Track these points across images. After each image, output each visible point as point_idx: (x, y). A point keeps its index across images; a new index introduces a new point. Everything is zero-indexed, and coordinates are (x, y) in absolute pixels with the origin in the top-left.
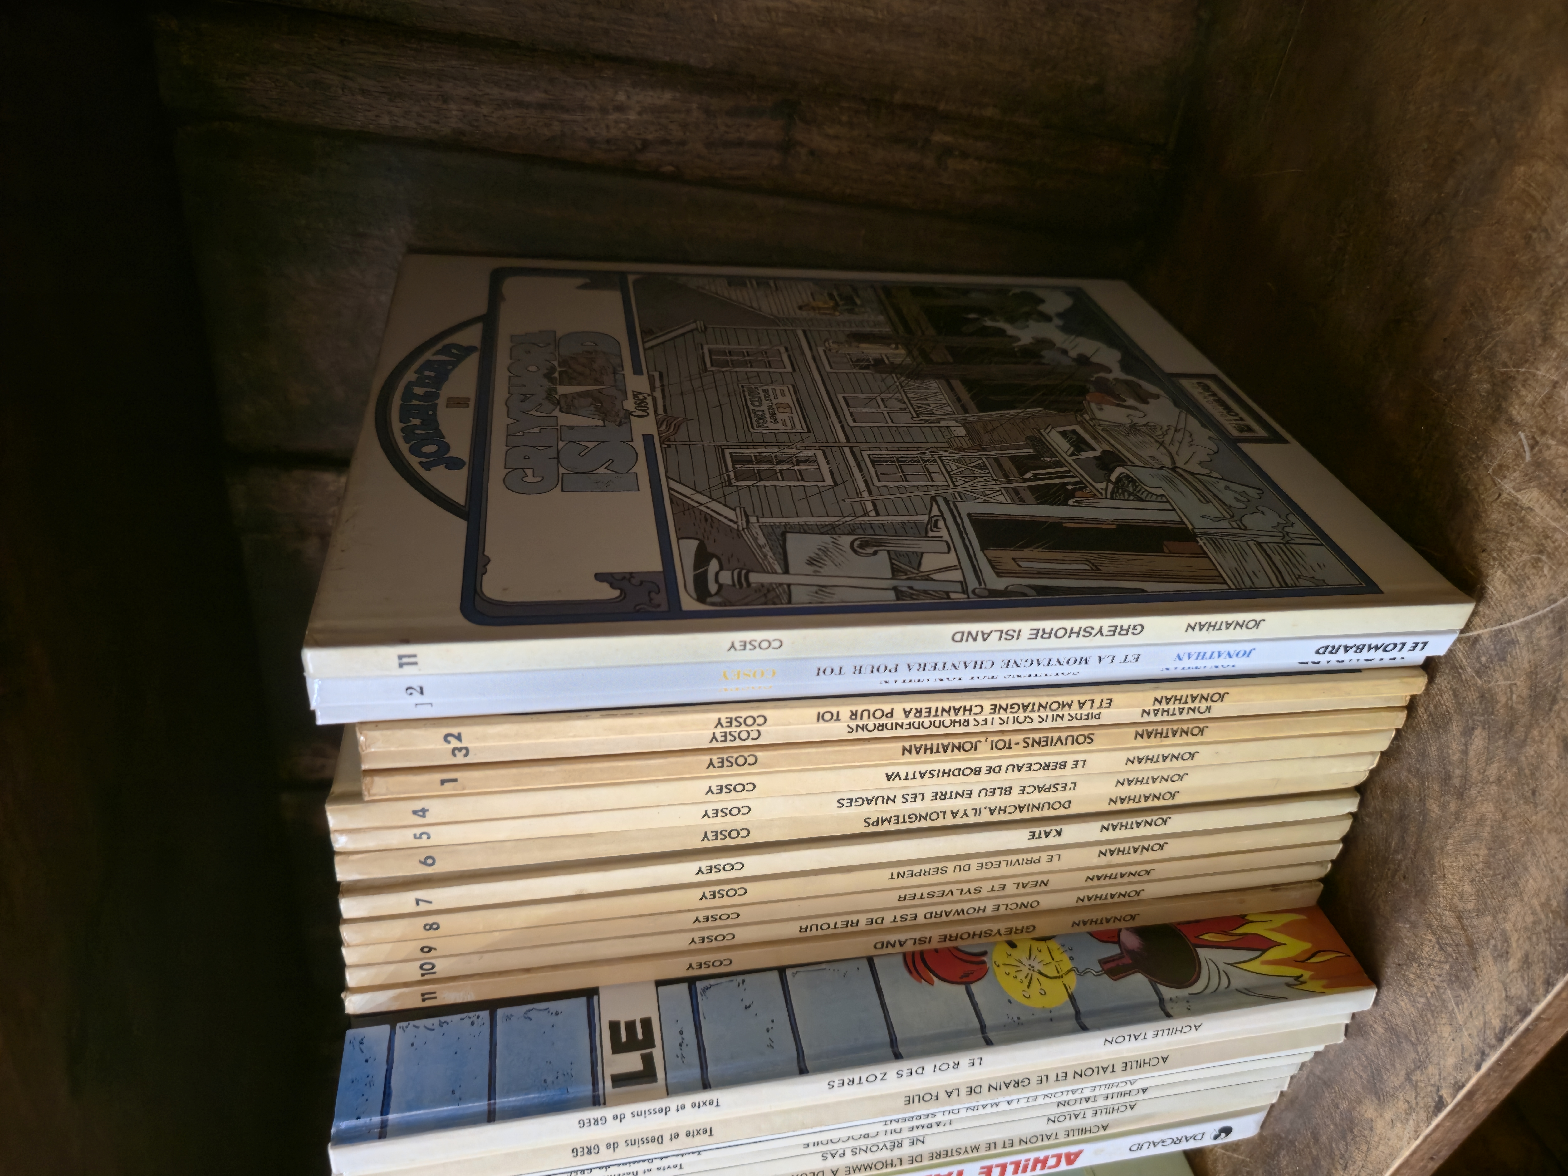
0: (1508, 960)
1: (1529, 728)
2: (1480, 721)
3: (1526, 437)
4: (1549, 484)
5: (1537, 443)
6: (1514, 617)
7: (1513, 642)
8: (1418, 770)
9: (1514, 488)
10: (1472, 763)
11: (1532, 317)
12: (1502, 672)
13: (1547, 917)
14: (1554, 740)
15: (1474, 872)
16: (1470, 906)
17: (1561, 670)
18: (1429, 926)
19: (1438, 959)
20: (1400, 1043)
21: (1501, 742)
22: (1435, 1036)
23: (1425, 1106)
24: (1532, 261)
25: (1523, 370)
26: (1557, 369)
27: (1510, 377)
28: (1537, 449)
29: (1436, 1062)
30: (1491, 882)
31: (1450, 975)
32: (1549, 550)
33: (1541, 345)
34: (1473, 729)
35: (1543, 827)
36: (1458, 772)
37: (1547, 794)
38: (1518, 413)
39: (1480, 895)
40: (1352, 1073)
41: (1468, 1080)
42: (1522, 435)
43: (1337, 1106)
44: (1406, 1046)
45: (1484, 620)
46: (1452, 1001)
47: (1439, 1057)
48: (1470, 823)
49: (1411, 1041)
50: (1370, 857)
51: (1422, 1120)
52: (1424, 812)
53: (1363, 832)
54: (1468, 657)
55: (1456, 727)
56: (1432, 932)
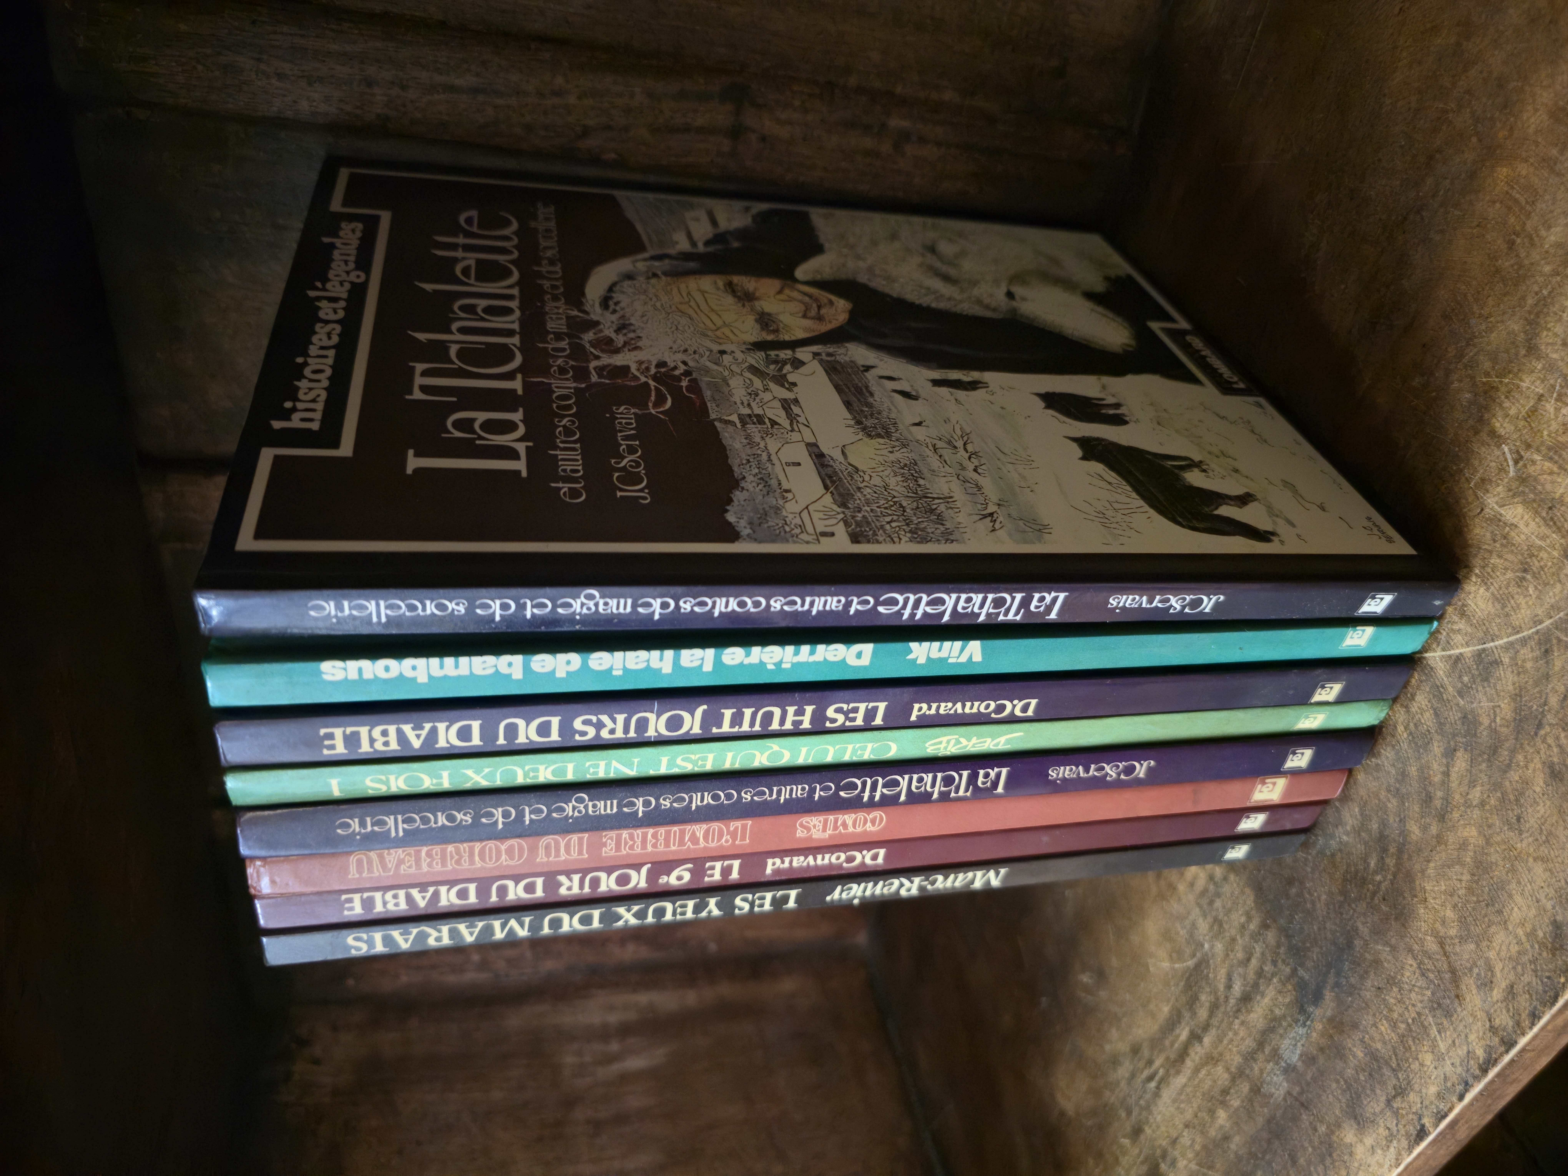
0: (1491, 989)
1: (1513, 752)
2: (1462, 743)
3: (1510, 450)
4: (1534, 501)
5: (1521, 457)
6: (1497, 637)
7: (1497, 663)
8: (1398, 790)
9: (1497, 503)
10: (1454, 785)
11: (1515, 325)
12: (1485, 693)
13: (1532, 947)
14: (1539, 766)
15: (1456, 898)
16: (1453, 932)
17: (1547, 694)
18: (1410, 950)
19: (1419, 984)
20: (1380, 1068)
21: (1484, 765)
22: (1417, 1063)
23: (1407, 1134)
24: (1515, 267)
25: (1507, 380)
26: (1543, 381)
27: (1493, 387)
28: (1521, 463)
29: (1418, 1089)
30: (1474, 909)
32: (1534, 569)
33: (1525, 356)
34: (1455, 750)
35: (1529, 855)
36: (1439, 794)
37: (1532, 821)
38: (1501, 425)
39: (1462, 921)
40: (1330, 1096)
41: (1451, 1109)
42: (1506, 449)
43: (1316, 1130)
44: (1386, 1071)
45: (1466, 638)
46: (1434, 1028)
47: (1421, 1085)
48: (1452, 847)
49: (1391, 1067)
50: (1348, 876)
51: (1404, 1148)
52: (1404, 833)
53: (1340, 850)
54: (1449, 676)
55: (1437, 748)
56: (1413, 956)
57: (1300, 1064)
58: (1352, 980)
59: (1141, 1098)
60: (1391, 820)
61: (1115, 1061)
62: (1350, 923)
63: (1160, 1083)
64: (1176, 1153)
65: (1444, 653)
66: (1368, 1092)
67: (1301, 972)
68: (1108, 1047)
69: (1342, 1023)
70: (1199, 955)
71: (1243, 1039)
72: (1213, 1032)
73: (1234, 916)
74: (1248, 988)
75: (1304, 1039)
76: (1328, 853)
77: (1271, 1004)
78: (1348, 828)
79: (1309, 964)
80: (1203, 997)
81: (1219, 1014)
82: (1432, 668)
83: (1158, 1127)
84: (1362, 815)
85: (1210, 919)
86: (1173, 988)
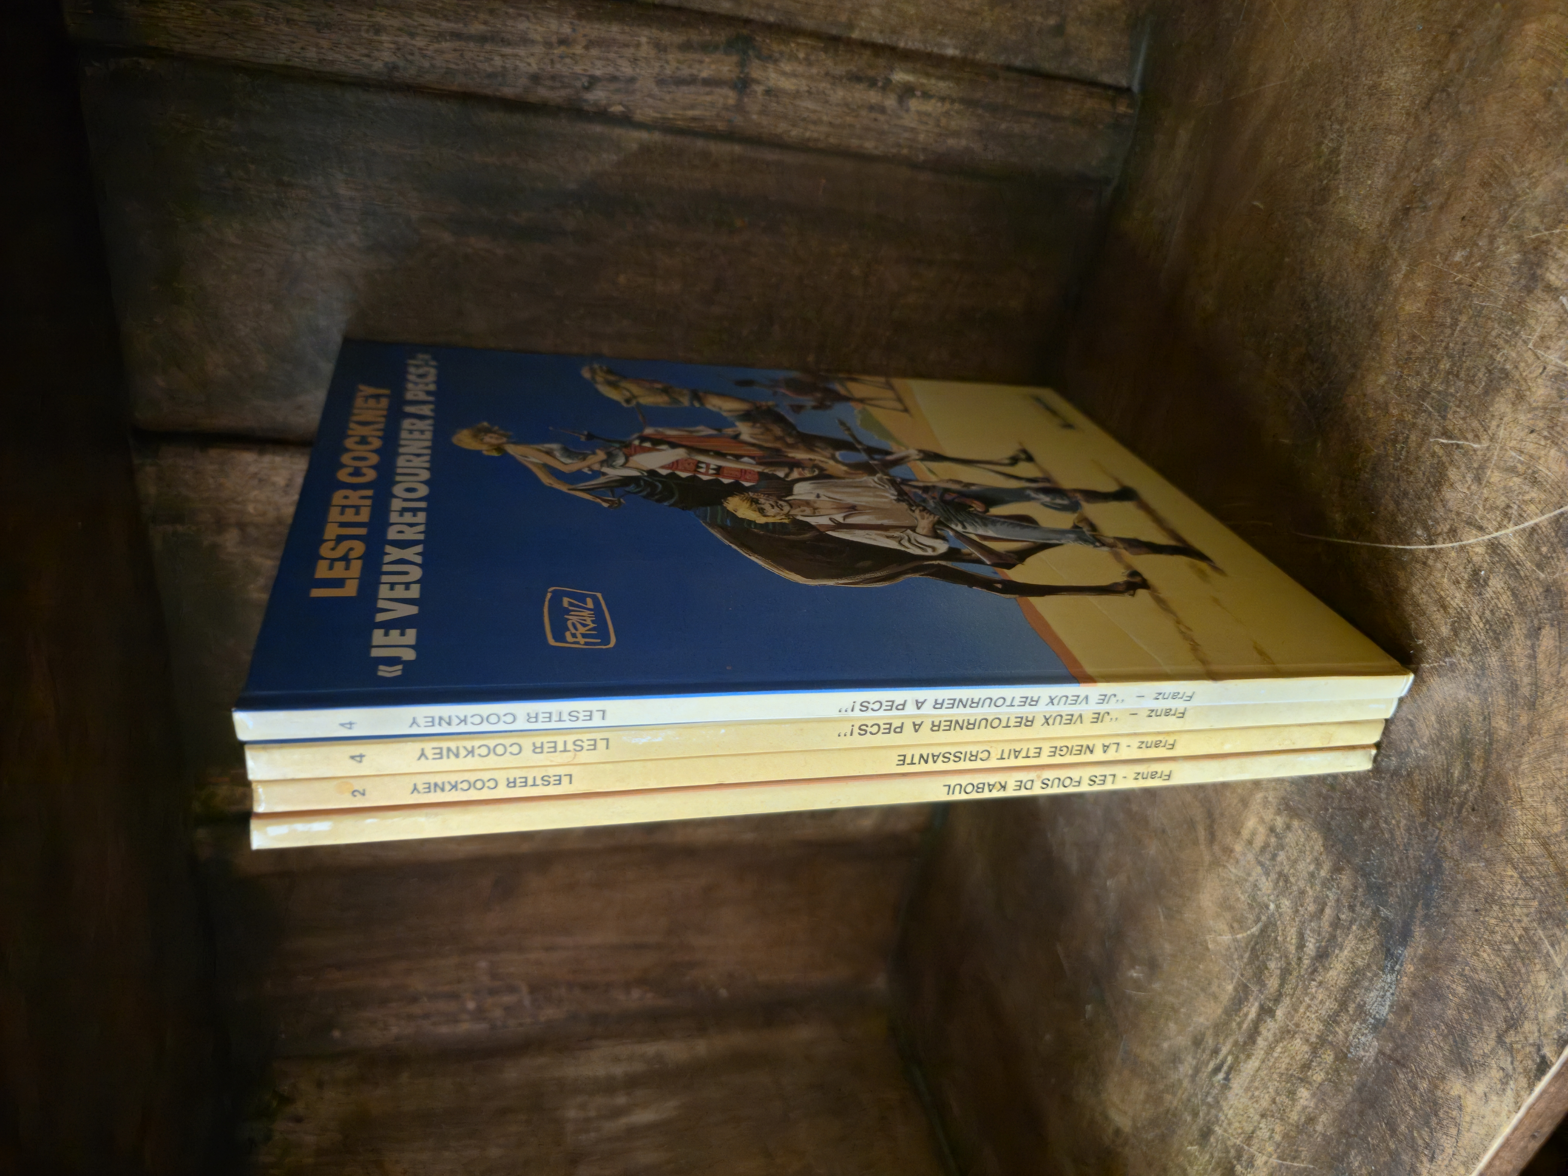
2: (1548, 619)
8: (1478, 686)
9: (1560, 358)
10: (1543, 666)
15: (1557, 789)
16: (1557, 829)
18: (1509, 860)
19: (1522, 896)
20: (1486, 1001)
22: (1529, 986)
23: (1525, 1070)
25: (1558, 231)
27: (1543, 242)
29: (1533, 1016)
31: (1540, 912)
34: (1539, 629)
36: (1526, 680)
38: (1557, 277)
40: (1430, 1046)
43: (1415, 1088)
44: (1494, 1004)
45: (1540, 507)
46: (1546, 942)
47: (1536, 1010)
48: (1546, 735)
49: (1499, 997)
50: (1430, 793)
51: (1522, 1088)
52: (1490, 733)
53: (1418, 767)
54: (1525, 550)
55: (1518, 630)
56: (1513, 866)
57: (1391, 1016)
58: (1445, 909)
59: (1208, 1094)
60: (1474, 721)
61: (1175, 1059)
62: (1437, 845)
63: (1228, 1074)
64: (1253, 1150)
65: (1517, 528)
66: (1475, 1031)
67: (1384, 912)
68: (1165, 1045)
69: (1436, 959)
70: (1264, 918)
71: (1322, 1002)
72: (1287, 1001)
73: (1301, 866)
74: (1323, 944)
75: (1393, 987)
76: (1404, 773)
77: (1352, 955)
78: (1425, 740)
79: (1392, 900)
80: (1272, 965)
81: (1292, 979)
82: (1504, 547)
83: (1230, 1124)
84: (1439, 723)
85: (1273, 876)
86: (1237, 962)
